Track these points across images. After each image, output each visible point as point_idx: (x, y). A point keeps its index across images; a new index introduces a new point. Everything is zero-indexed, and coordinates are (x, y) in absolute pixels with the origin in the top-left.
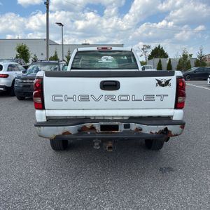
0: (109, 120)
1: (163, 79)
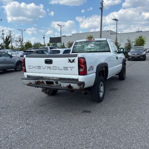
0: (49, 79)
1: (71, 59)
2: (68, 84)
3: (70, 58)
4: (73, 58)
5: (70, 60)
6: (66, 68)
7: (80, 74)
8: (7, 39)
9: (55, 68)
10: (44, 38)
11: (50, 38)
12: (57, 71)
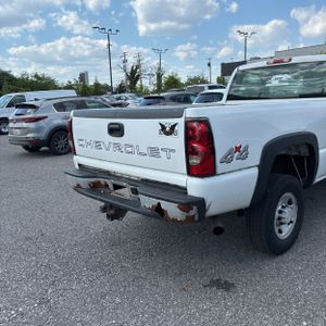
2: (155, 202)
3: (164, 121)
4: (172, 121)
5: (163, 128)
6: (154, 152)
7: (192, 171)
8: (133, 72)
9: (131, 149)
10: (209, 65)
11: (223, 65)
12: (135, 158)
